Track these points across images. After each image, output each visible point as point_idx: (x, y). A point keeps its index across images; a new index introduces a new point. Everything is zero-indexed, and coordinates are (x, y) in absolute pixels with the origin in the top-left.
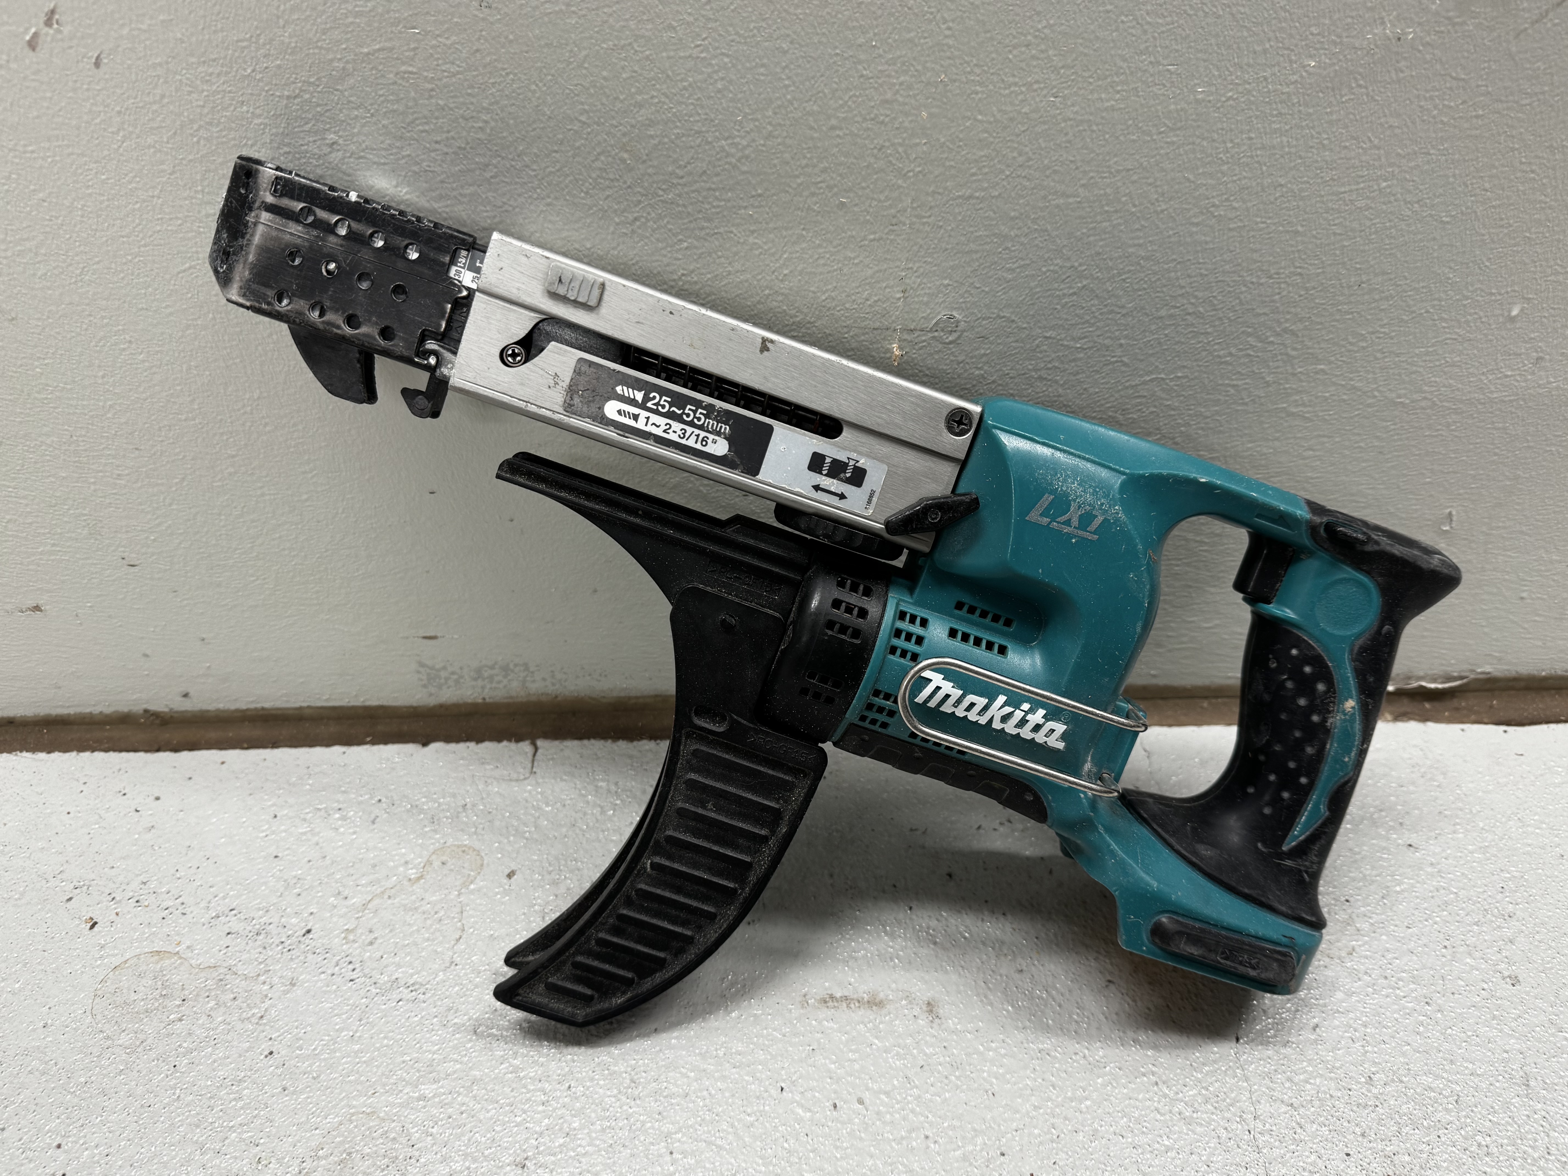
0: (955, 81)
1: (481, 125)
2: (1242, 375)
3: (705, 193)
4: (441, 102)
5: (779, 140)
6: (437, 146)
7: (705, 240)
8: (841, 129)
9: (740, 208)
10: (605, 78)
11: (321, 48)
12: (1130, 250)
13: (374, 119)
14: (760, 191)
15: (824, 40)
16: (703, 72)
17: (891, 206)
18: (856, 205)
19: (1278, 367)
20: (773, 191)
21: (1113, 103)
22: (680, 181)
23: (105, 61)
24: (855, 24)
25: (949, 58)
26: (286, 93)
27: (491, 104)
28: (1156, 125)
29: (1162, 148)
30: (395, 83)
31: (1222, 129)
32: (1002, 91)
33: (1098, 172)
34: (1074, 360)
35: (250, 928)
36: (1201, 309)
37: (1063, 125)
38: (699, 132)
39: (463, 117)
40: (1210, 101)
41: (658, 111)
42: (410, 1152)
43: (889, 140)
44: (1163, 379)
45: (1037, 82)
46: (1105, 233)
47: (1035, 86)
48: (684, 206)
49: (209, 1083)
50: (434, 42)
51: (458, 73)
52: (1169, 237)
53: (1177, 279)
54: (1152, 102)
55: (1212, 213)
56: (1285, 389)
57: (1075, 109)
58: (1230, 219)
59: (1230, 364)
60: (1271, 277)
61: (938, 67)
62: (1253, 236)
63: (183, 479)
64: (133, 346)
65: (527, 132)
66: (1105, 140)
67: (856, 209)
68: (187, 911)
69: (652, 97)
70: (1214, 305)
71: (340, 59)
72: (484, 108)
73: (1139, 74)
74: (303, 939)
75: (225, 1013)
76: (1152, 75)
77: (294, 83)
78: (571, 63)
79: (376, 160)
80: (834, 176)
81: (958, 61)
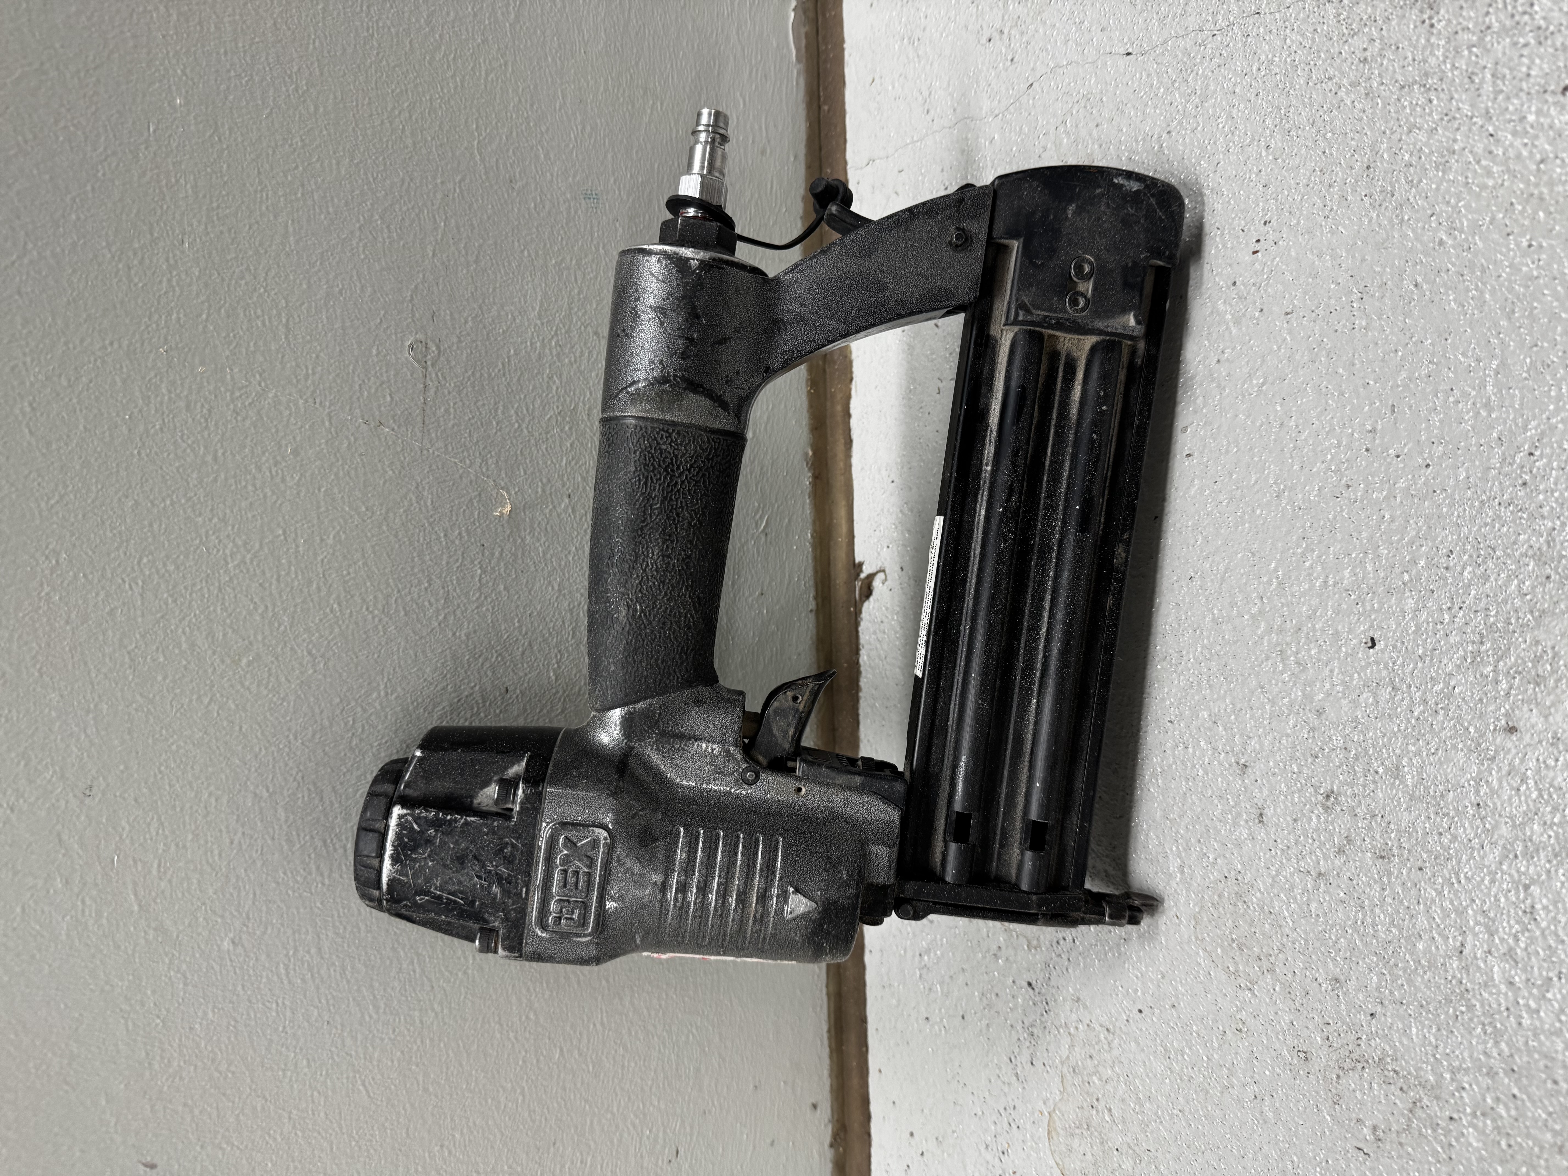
0: (166, 339)
1: (213, 800)
2: (475, 65)
3: (282, 585)
4: (190, 837)
5: (228, 511)
6: (236, 842)
7: (331, 586)
8: (216, 451)
9: (297, 551)
10: (164, 679)
11: (134, 951)
12: (343, 172)
13: (208, 902)
14: (280, 532)
15: (124, 465)
16: (158, 583)
17: (296, 404)
18: (294, 438)
19: (467, 30)
20: (280, 519)
21: (188, 186)
22: (270, 609)
23: (149, 1159)
24: (107, 434)
25: (142, 344)
26: (181, 986)
27: (191, 787)
28: (212, 145)
29: (236, 139)
30: (170, 881)
31: (216, 80)
32: (177, 294)
33: (261, 202)
34: (458, 228)
35: (1028, 1044)
36: (406, 104)
37: (212, 236)
38: (220, 590)
39: (205, 816)
40: (187, 92)
41: (199, 628)
42: (1231, 881)
43: (228, 405)
44: (479, 142)
45: (167, 260)
46: (325, 196)
47: (172, 262)
48: (295, 606)
49: (1167, 1081)
50: (127, 842)
51: (159, 819)
52: (329, 135)
53: (373, 127)
54: (187, 148)
55: (304, 92)
56: (490, 24)
57: (195, 223)
58: (311, 74)
59: (464, 77)
60: (372, 36)
61: (152, 356)
62: (329, 52)
63: (586, 1101)
64: (446, 1143)
65: (220, 755)
66: (228, 194)
67: (298, 439)
68: (1011, 1104)
69: (184, 633)
70: (402, 92)
71: (145, 932)
72: (196, 796)
73: (159, 159)
74: (1037, 990)
75: (1104, 1067)
76: (160, 148)
77: (170, 978)
78: (148, 710)
79: (250, 902)
80: (264, 459)
81: (146, 336)
